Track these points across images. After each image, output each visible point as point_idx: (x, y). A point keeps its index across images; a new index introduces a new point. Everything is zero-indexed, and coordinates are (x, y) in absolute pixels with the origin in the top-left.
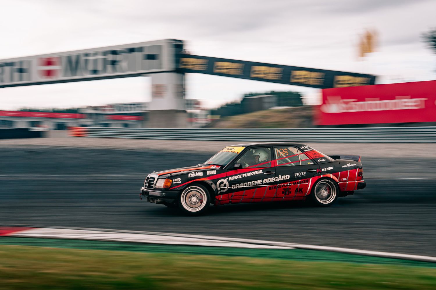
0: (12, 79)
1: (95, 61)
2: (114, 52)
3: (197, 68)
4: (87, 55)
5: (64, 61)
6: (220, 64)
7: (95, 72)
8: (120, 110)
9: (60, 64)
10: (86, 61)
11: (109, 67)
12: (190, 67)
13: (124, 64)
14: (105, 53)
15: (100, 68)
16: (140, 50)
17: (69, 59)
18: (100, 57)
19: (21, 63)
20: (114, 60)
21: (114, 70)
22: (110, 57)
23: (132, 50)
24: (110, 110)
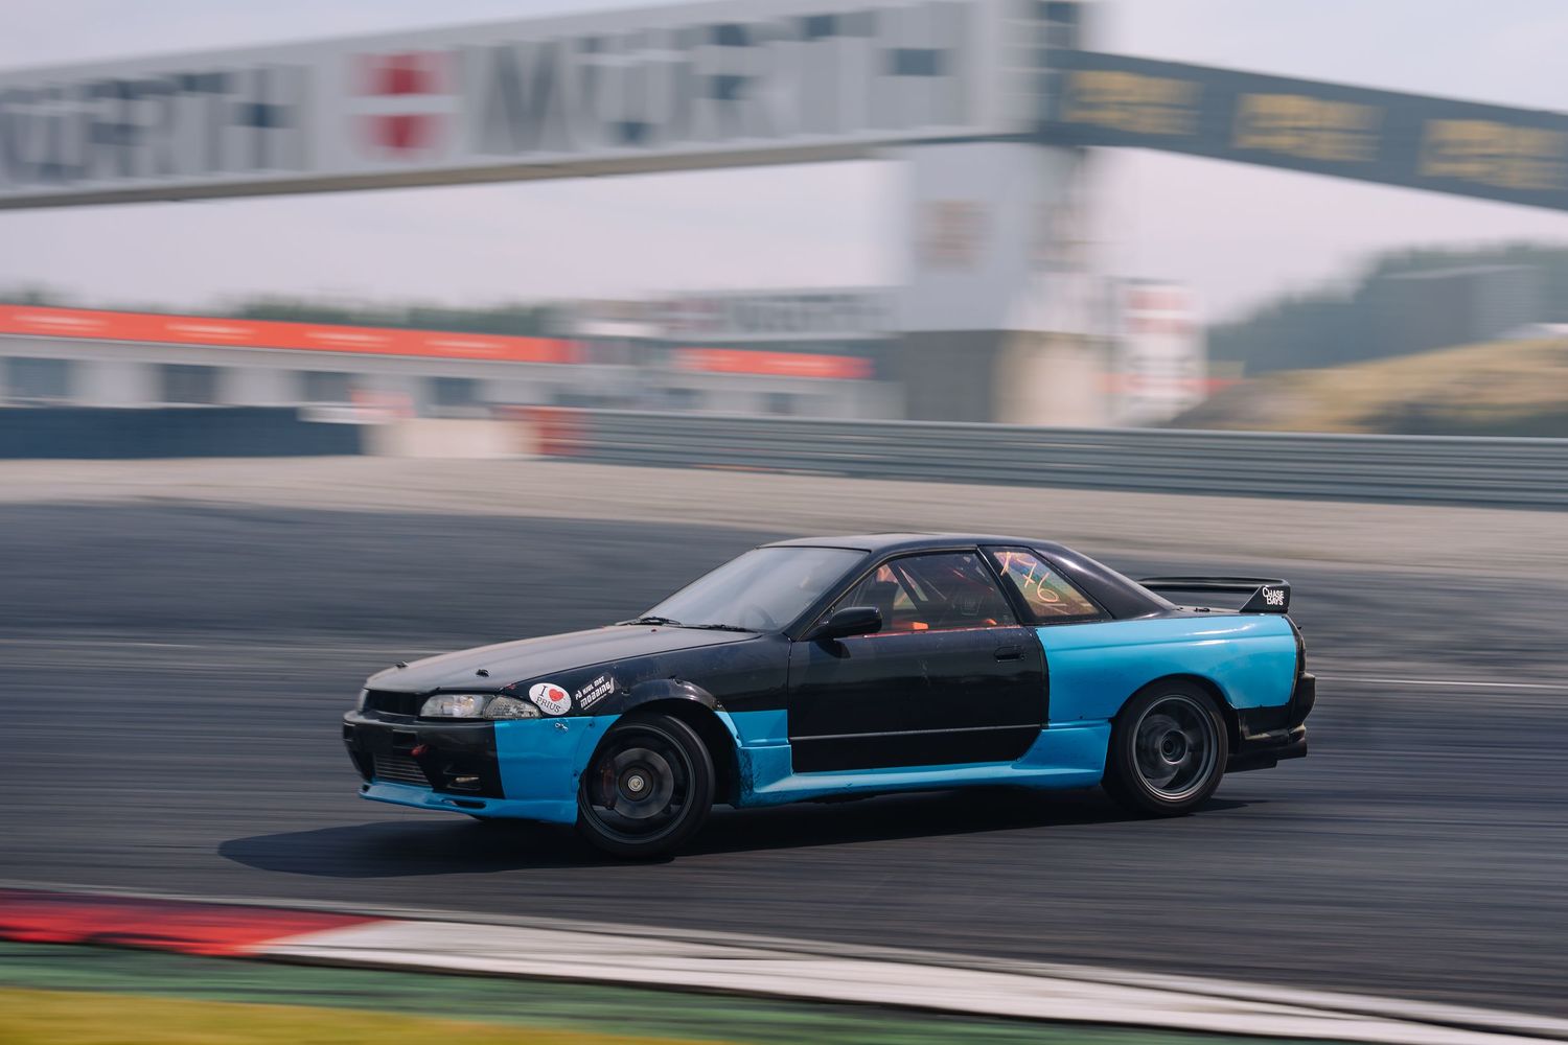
0: (214, 161)
2: (730, 35)
3: (1147, 123)
4: (592, 44)
6: (1266, 104)
7: (633, 131)
8: (751, 326)
10: (590, 75)
11: (705, 109)
12: (1110, 117)
13: (779, 96)
14: (682, 38)
15: (656, 110)
18: (663, 56)
19: (262, 76)
23: (819, 27)
24: (704, 325)
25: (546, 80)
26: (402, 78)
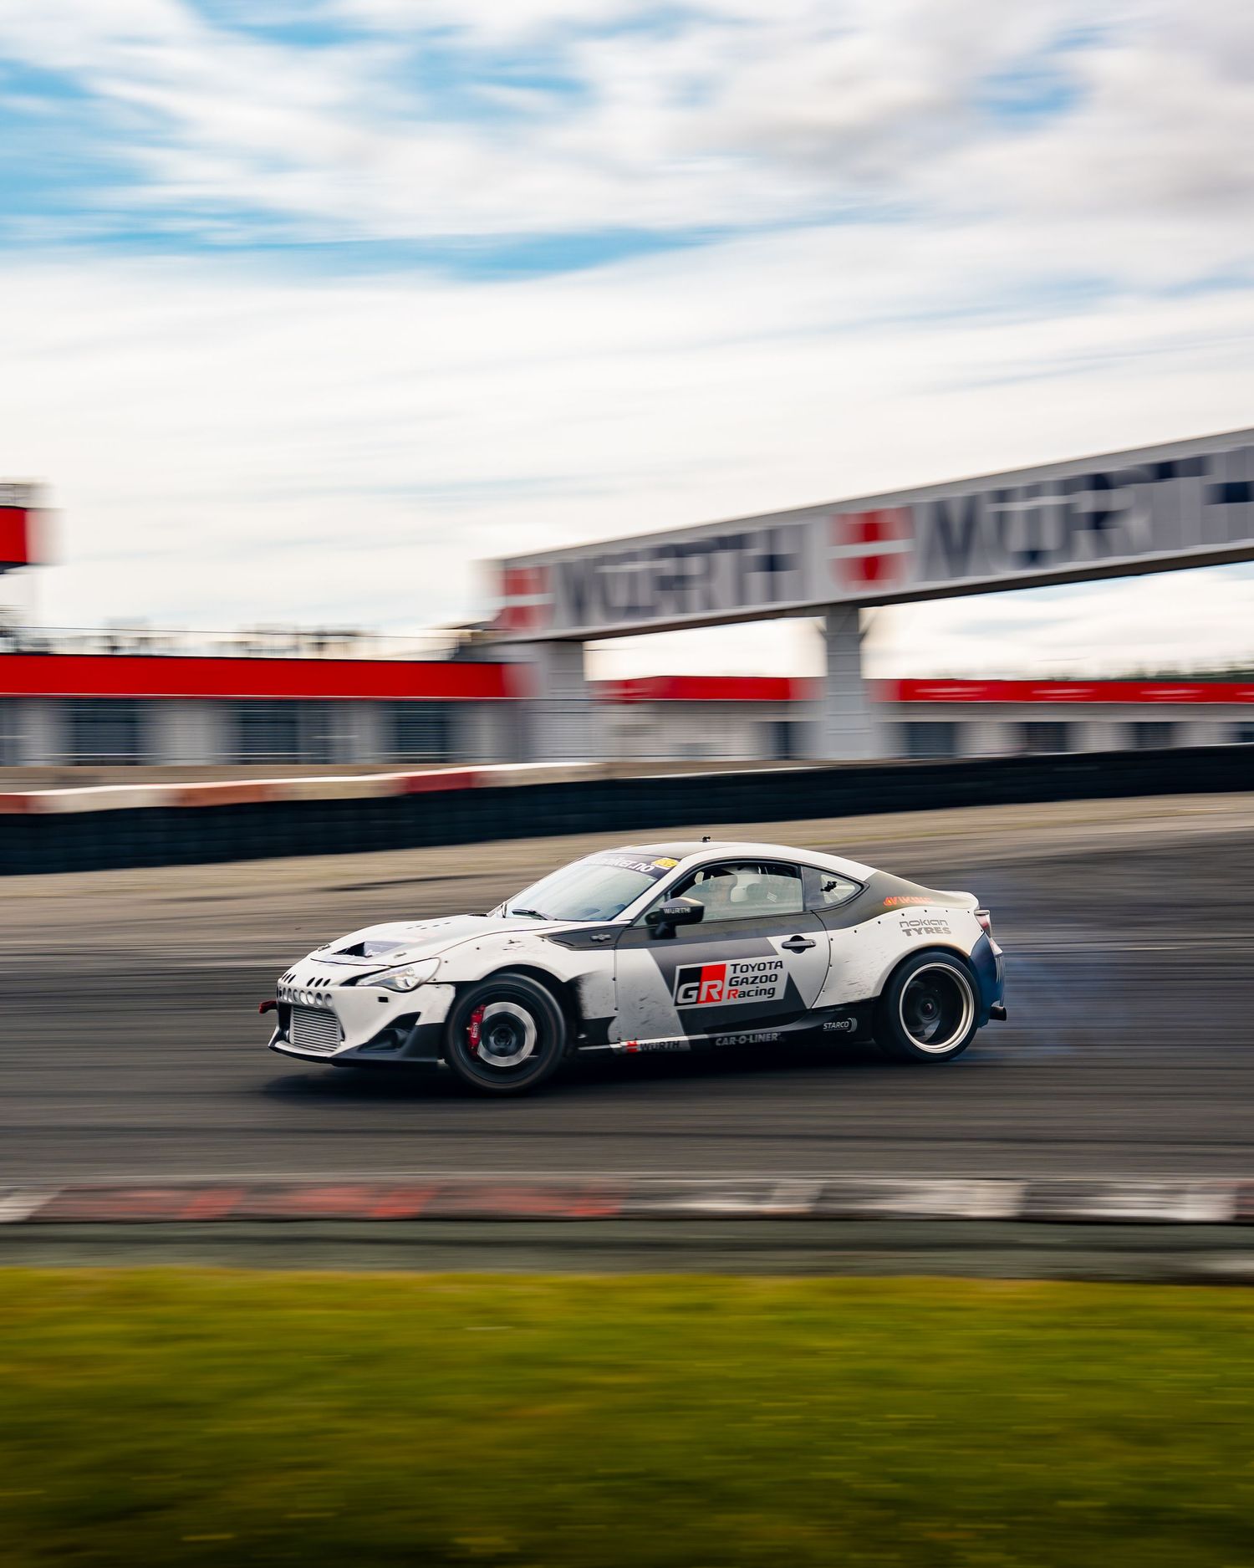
0: (741, 597)
1: (1034, 516)
2: (1100, 482)
4: (1003, 496)
5: (923, 524)
7: (1033, 556)
9: (910, 534)
11: (1084, 538)
13: (1137, 524)
15: (1050, 539)
16: (1197, 466)
17: (940, 515)
19: (772, 534)
20: (1102, 509)
21: (1103, 548)
22: (1087, 502)
23: (1165, 471)
25: (970, 523)
26: (871, 530)
